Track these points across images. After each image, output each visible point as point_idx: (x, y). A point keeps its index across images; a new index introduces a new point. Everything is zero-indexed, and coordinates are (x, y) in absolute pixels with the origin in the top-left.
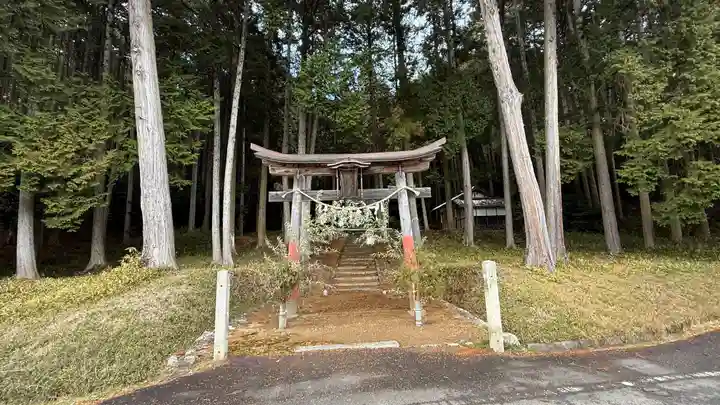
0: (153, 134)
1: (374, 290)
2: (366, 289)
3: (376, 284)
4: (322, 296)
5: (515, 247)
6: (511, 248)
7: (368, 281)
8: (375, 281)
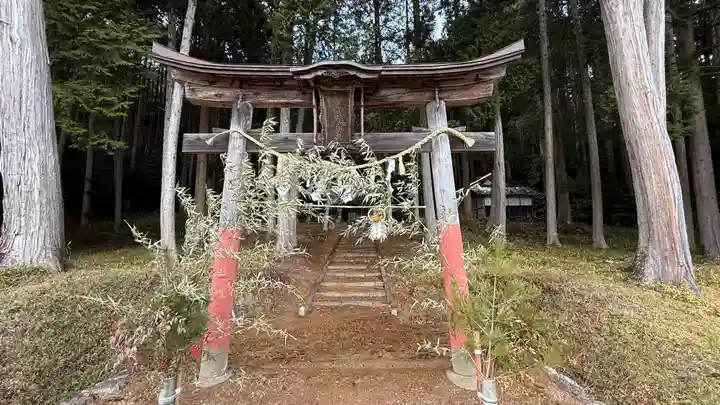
0: (20, 48)
1: (378, 304)
2: (364, 304)
3: (380, 295)
4: (297, 314)
5: (558, 243)
6: (554, 245)
7: (366, 290)
8: (376, 289)
